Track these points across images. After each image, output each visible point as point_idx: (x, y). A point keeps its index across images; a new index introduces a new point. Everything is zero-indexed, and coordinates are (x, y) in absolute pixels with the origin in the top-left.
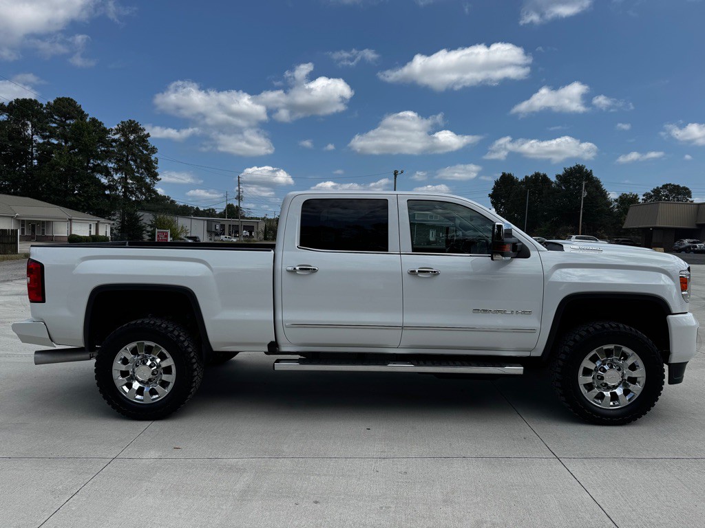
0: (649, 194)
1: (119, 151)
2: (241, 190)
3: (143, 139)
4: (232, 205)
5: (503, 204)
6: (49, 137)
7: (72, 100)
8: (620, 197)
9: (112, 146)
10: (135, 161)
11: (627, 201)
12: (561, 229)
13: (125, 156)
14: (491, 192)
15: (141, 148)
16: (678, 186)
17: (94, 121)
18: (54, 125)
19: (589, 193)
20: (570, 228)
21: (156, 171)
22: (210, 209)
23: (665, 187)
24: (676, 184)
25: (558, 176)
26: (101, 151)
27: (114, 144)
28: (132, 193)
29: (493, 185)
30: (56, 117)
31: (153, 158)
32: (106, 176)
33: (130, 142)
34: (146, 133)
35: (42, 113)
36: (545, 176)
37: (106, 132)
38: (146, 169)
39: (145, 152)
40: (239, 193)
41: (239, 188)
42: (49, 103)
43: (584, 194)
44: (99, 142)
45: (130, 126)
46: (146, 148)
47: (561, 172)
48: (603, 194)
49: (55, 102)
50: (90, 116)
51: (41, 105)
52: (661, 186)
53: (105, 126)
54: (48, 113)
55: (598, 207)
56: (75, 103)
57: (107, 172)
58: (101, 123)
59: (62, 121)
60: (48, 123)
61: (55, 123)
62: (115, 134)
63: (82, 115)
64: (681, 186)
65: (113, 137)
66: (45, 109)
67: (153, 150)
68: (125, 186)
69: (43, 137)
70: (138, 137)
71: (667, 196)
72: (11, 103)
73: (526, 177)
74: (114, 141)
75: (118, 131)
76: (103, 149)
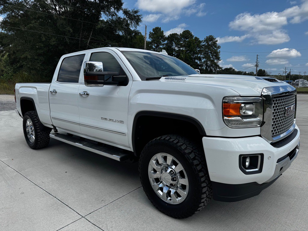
1: (204, 49)
2: (258, 62)
3: (215, 43)
4: (262, 70)
6: (180, 47)
7: (188, 31)
9: (202, 48)
10: (211, 53)
13: (207, 51)
15: (214, 47)
17: (196, 38)
18: (182, 42)
21: (219, 56)
22: (251, 73)
26: (198, 50)
27: (203, 47)
28: (209, 67)
30: (183, 39)
31: (218, 51)
32: (199, 61)
33: (209, 45)
34: (216, 40)
35: (178, 38)
37: (200, 42)
38: (215, 56)
39: (215, 49)
40: (257, 63)
41: (257, 61)
42: (180, 34)
44: (197, 47)
45: (210, 38)
46: (216, 47)
49: (183, 32)
50: (195, 36)
51: (178, 35)
53: (200, 39)
54: (180, 38)
56: (190, 31)
57: (200, 59)
58: (198, 39)
59: (185, 40)
60: (180, 42)
61: (182, 41)
62: (204, 42)
63: (192, 36)
65: (203, 44)
66: (179, 36)
67: (219, 47)
68: (207, 65)
69: (179, 48)
70: (213, 42)
72: (168, 36)
74: (203, 45)
75: (205, 41)
76: (199, 49)
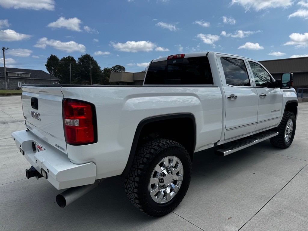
0: (111, 68)
5: (53, 70)
8: (104, 69)
11: (107, 71)
12: (83, 82)
14: (46, 63)
16: (121, 66)
19: (93, 67)
20: (87, 81)
23: (117, 66)
24: (120, 65)
25: (79, 59)
29: (47, 60)
36: (72, 58)
43: (92, 67)
47: (80, 57)
48: (99, 68)
52: (115, 66)
55: (97, 73)
64: (122, 66)
71: (117, 70)
73: (64, 58)
